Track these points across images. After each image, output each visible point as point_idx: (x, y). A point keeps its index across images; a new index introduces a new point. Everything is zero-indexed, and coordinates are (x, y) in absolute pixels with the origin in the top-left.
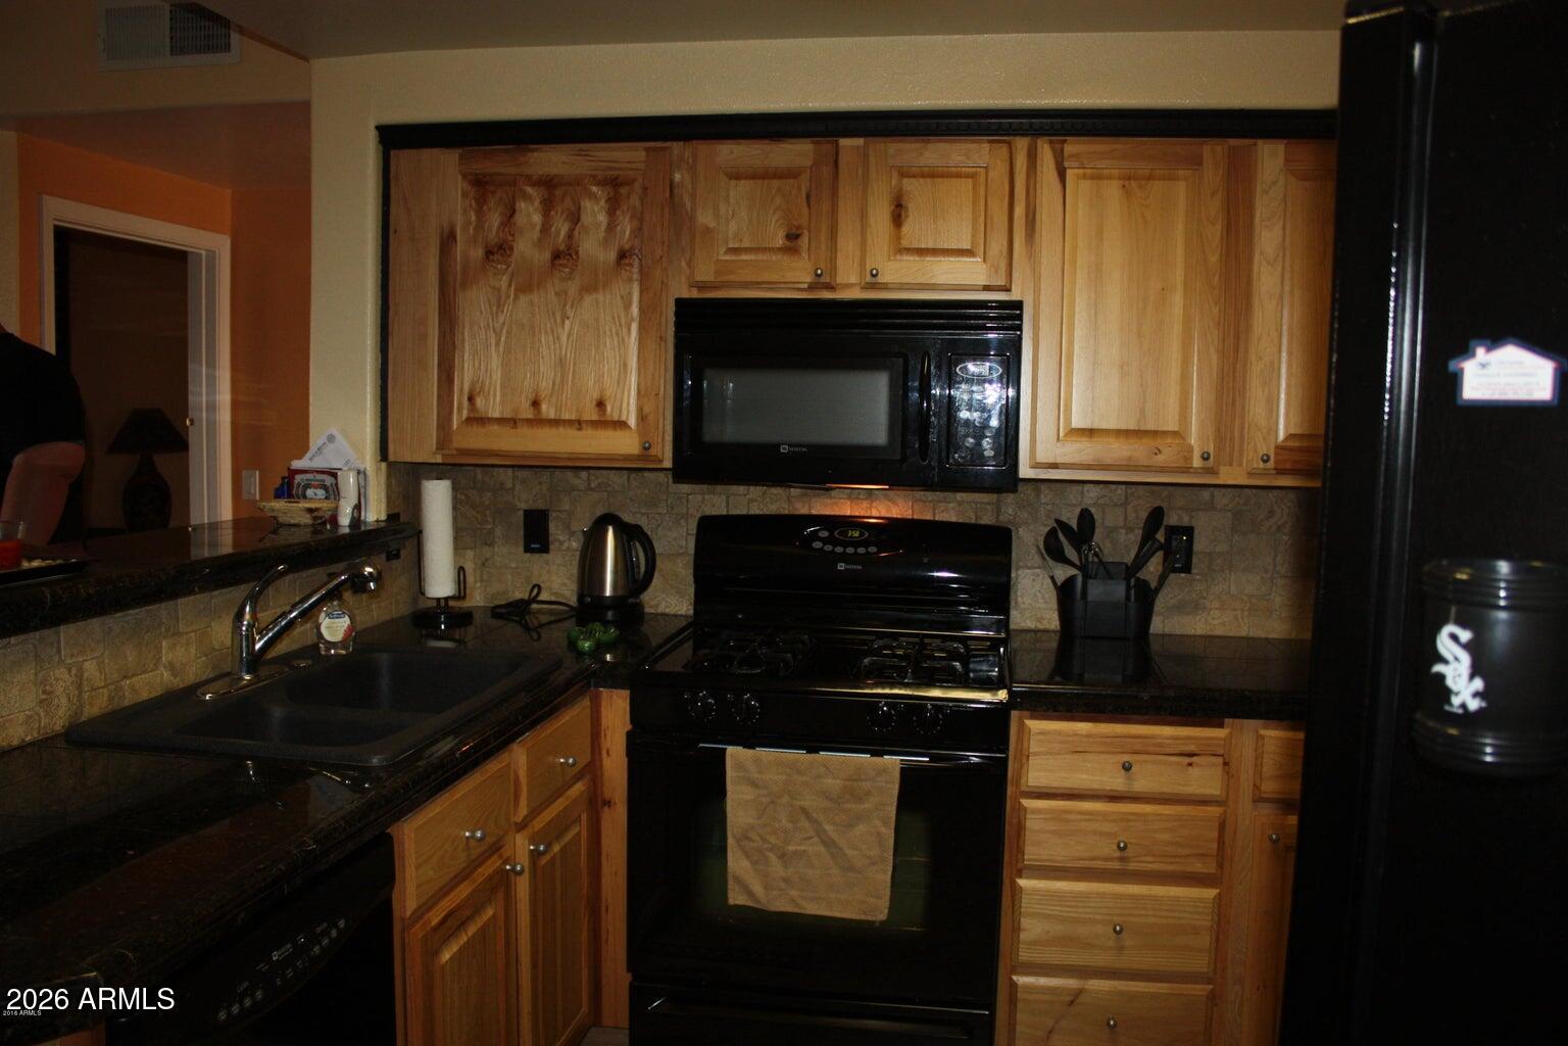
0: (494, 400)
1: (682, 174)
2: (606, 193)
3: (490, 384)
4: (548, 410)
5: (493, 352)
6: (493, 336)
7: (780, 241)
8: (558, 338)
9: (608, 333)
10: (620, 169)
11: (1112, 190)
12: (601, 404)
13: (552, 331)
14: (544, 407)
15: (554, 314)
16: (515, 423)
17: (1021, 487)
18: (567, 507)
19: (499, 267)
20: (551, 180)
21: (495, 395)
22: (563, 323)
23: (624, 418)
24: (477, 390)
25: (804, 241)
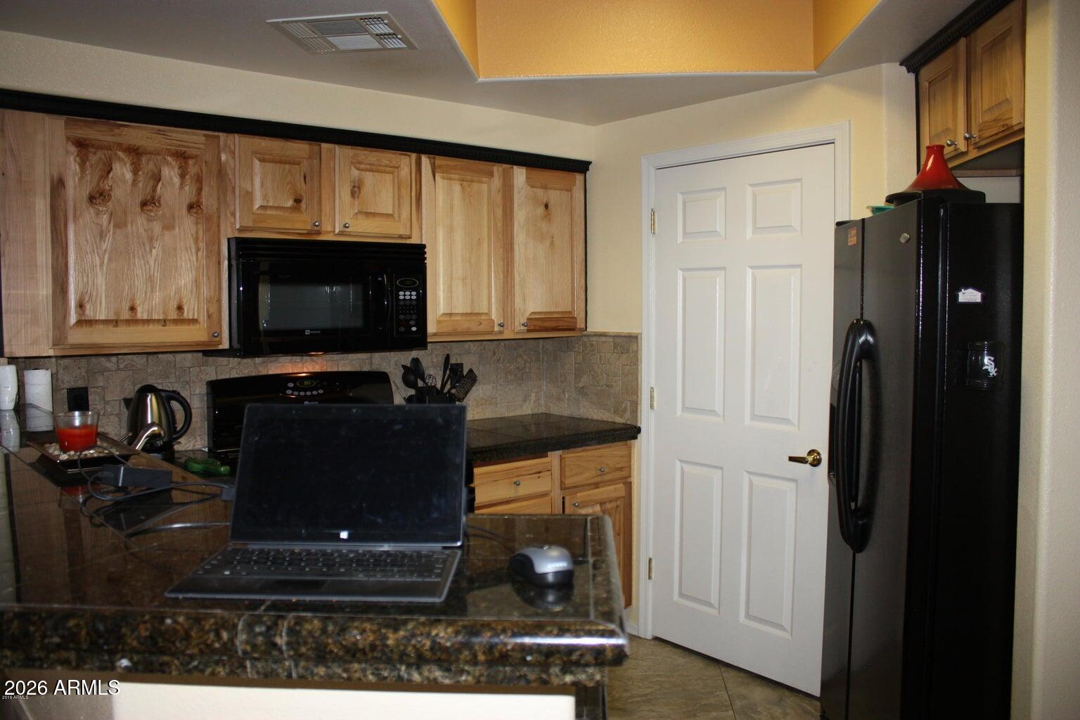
0: (100, 307)
1: (226, 156)
2: (179, 163)
3: (97, 294)
4: (141, 314)
5: (98, 271)
6: (97, 258)
7: (290, 203)
8: (148, 262)
9: (183, 259)
10: (188, 147)
11: (457, 188)
12: (180, 308)
13: (143, 257)
14: (139, 309)
15: (144, 244)
16: (117, 323)
17: (429, 346)
18: (101, 384)
19: (101, 208)
20: (137, 149)
21: (101, 303)
22: (151, 251)
23: (196, 317)
24: (87, 299)
25: (303, 205)
